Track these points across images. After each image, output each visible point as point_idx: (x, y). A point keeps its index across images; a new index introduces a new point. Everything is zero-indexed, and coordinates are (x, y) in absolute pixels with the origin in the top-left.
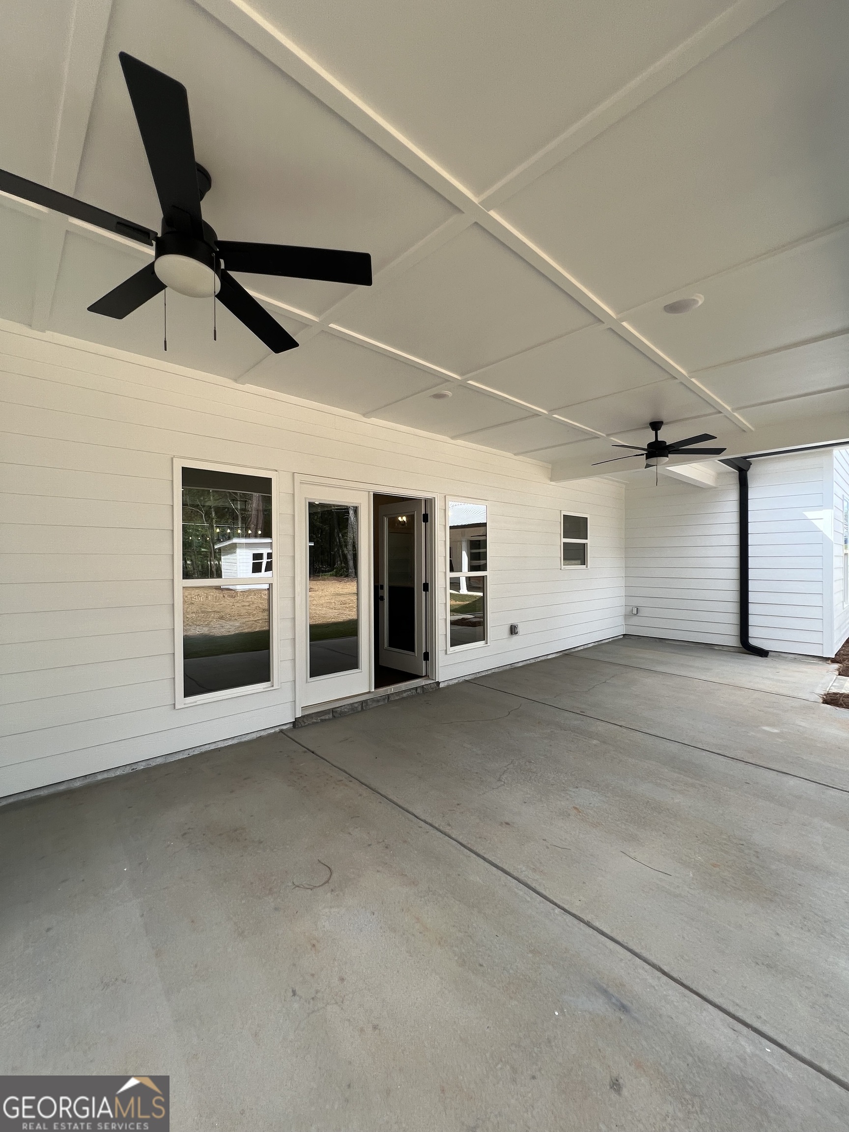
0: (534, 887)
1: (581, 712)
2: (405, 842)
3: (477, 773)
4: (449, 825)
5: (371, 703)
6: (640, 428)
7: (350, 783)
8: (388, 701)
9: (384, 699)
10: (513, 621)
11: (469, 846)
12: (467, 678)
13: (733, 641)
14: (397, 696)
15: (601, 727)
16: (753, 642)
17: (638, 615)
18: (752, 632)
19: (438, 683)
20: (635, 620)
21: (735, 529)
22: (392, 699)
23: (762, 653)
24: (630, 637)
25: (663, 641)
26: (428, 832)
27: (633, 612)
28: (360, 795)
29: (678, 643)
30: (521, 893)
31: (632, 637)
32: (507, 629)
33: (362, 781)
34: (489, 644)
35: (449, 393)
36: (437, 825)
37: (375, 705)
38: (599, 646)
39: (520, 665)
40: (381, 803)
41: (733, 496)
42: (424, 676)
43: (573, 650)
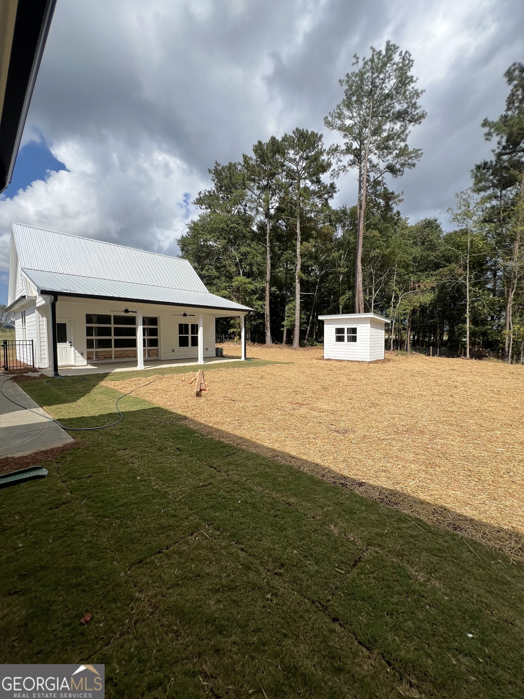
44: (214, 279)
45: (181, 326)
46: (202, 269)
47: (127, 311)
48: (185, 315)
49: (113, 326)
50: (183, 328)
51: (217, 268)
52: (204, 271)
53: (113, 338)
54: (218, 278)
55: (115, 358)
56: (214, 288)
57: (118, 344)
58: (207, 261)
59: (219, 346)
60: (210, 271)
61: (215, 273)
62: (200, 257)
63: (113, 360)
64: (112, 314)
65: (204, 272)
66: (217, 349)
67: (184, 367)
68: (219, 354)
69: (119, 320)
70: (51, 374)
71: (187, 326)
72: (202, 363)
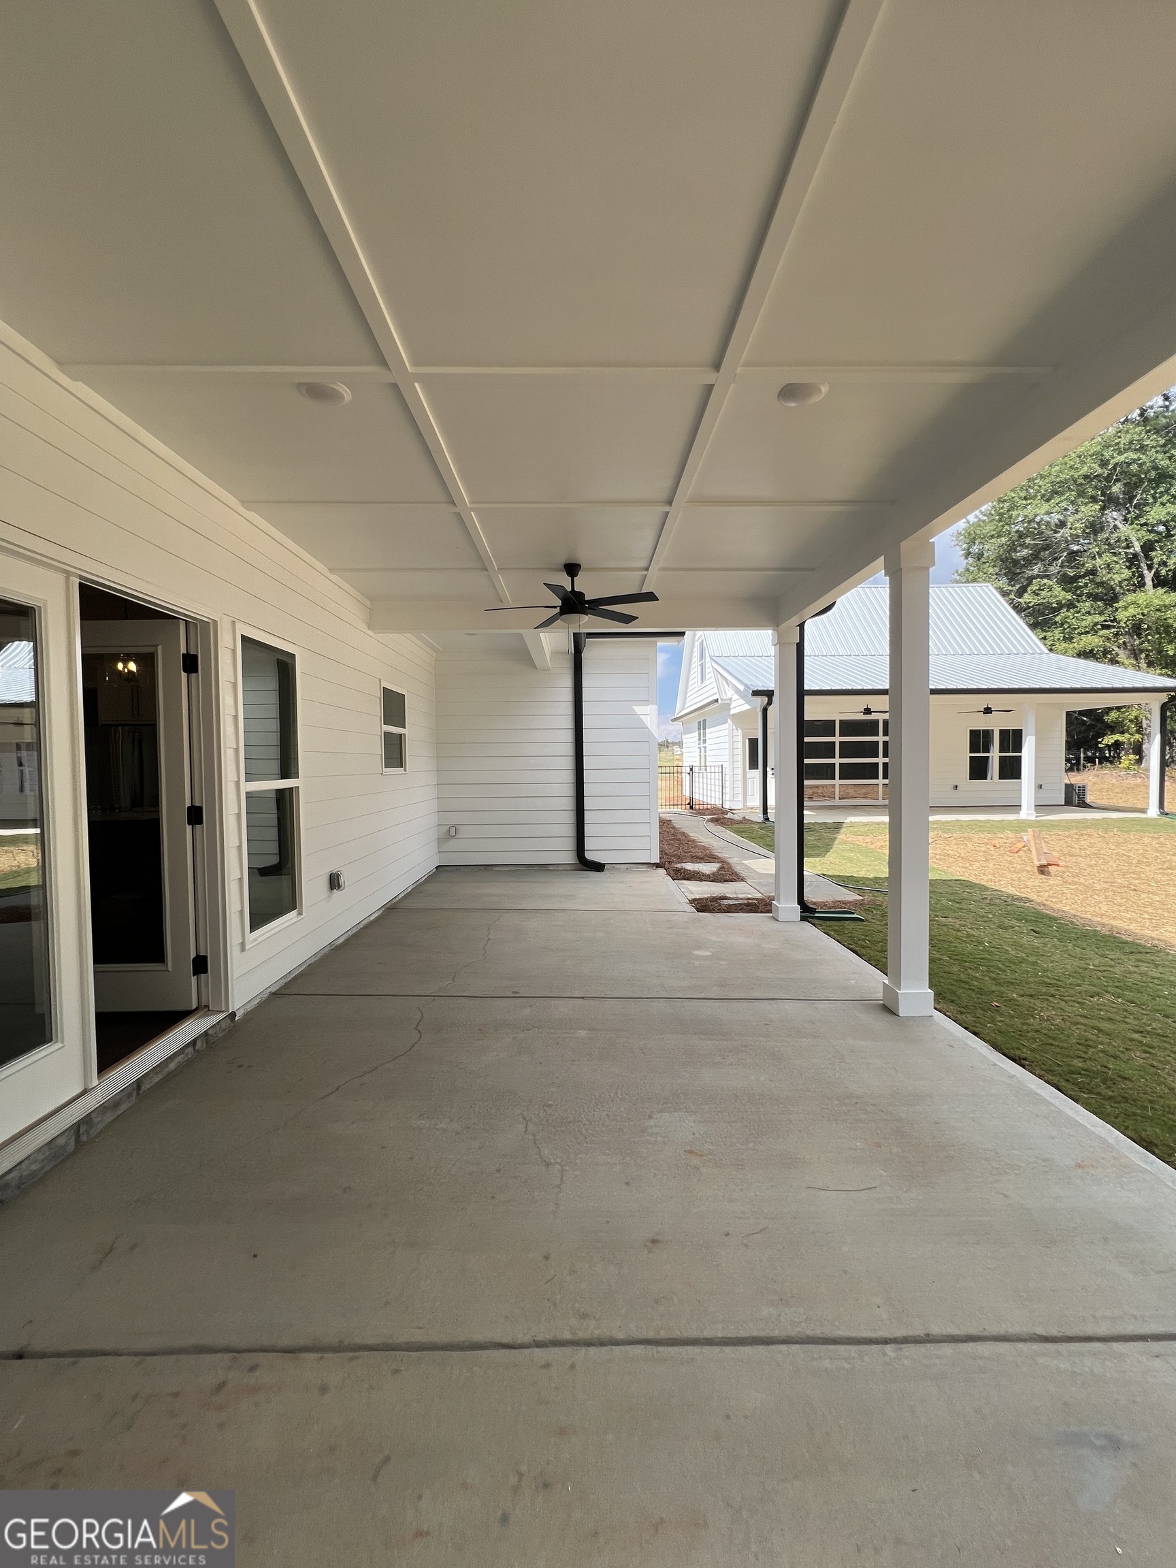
0: (821, 1336)
1: (513, 993)
2: (562, 1432)
3: (499, 1171)
4: (584, 1316)
5: (99, 1119)
6: (542, 569)
7: (256, 1374)
8: (138, 1094)
9: (129, 1095)
10: (333, 868)
11: (663, 1334)
12: (273, 990)
13: (569, 857)
14: (157, 1073)
15: (563, 1009)
16: (589, 856)
17: (457, 836)
18: (589, 844)
19: (233, 1015)
20: (453, 845)
21: (569, 722)
22: (146, 1086)
23: (598, 867)
24: (446, 868)
25: (490, 868)
26: (573, 1367)
27: (449, 834)
28: (324, 1389)
29: (508, 869)
30: (827, 1363)
31: (448, 869)
32: (324, 882)
33: (286, 1341)
34: (304, 915)
35: (347, 394)
36: (567, 1336)
37: (109, 1117)
38: (419, 889)
39: (341, 940)
40: (396, 1371)
41: (568, 682)
42: (196, 1009)
43: (395, 901)
44: (1055, 611)
45: (974, 734)
46: (1020, 593)
47: (868, 711)
48: (988, 710)
49: (837, 739)
50: (979, 740)
51: (1067, 582)
52: (1026, 596)
53: (837, 761)
54: (1071, 605)
55: (840, 799)
56: (1057, 633)
57: (849, 772)
58: (1036, 569)
59: (1076, 779)
60: (1043, 593)
61: (1060, 594)
62: (1015, 562)
63: (837, 802)
64: (837, 718)
65: (1027, 598)
66: (1069, 788)
67: (988, 821)
68: (1075, 798)
69: (849, 727)
70: (759, 817)
71: (988, 734)
72: (1033, 818)
